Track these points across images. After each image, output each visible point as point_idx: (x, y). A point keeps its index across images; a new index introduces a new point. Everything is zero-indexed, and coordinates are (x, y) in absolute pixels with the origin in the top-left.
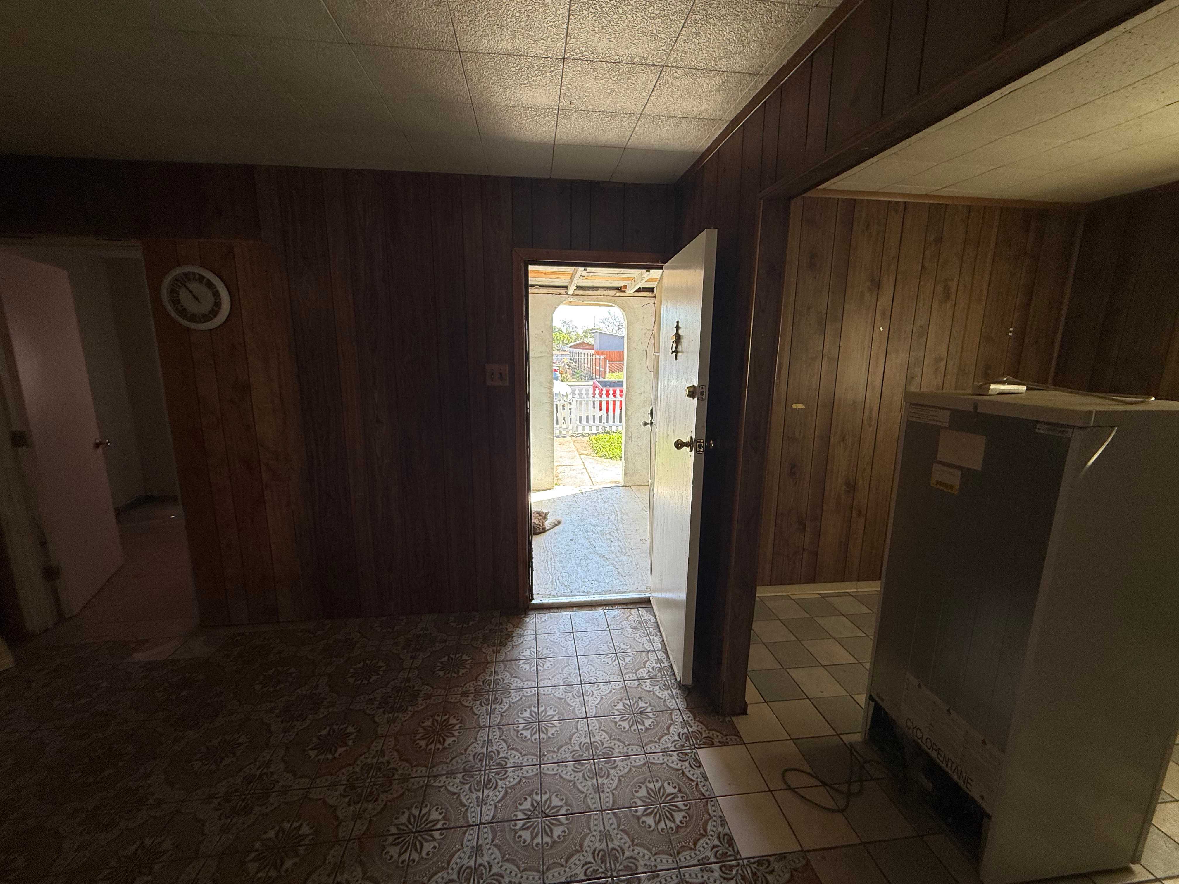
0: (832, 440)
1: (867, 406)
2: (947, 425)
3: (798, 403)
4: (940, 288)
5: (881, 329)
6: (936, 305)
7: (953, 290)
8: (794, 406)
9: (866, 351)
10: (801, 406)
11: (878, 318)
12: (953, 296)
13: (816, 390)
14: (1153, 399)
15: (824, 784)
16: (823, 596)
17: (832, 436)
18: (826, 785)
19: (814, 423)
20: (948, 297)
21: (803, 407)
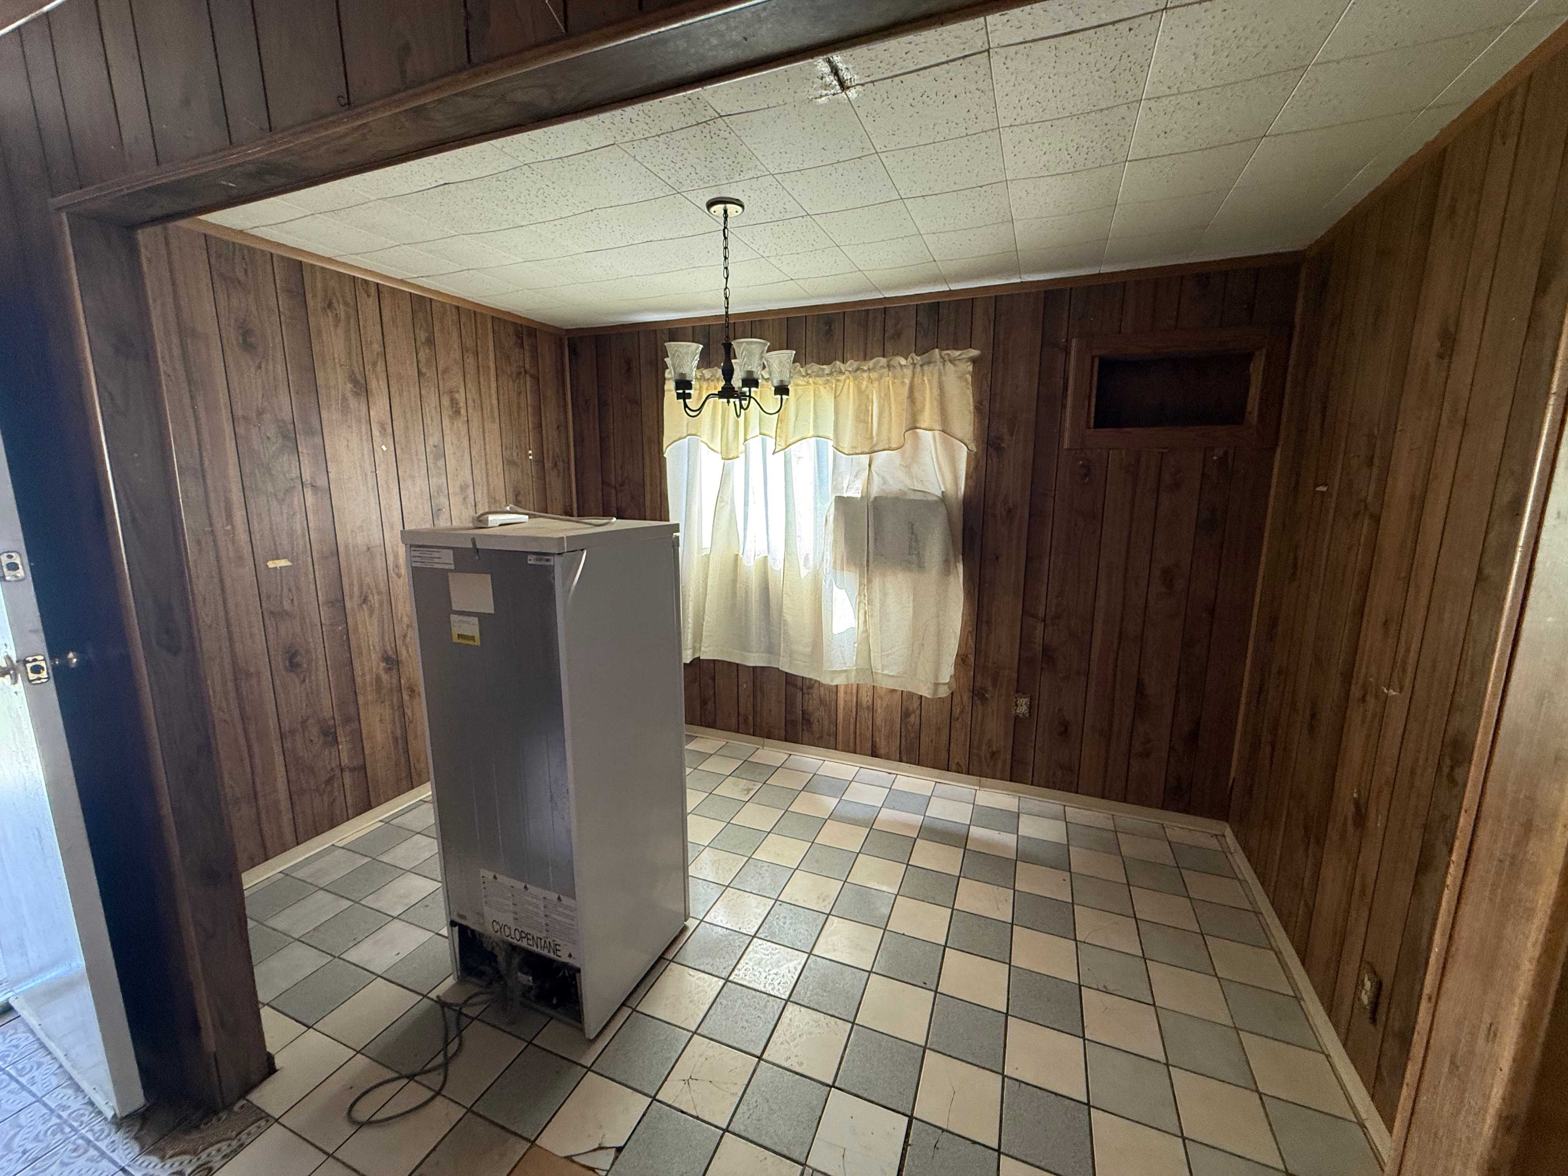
0: (348, 604)
1: (389, 550)
2: (452, 567)
3: (278, 558)
4: (446, 401)
5: (384, 448)
6: (446, 422)
7: (462, 404)
8: (271, 564)
9: (369, 477)
10: (283, 563)
11: (376, 433)
12: (463, 411)
13: (303, 535)
14: (615, 519)
15: (411, 1077)
16: (386, 822)
17: (347, 598)
18: (414, 1075)
19: (312, 587)
20: (457, 412)
21: (289, 564)
